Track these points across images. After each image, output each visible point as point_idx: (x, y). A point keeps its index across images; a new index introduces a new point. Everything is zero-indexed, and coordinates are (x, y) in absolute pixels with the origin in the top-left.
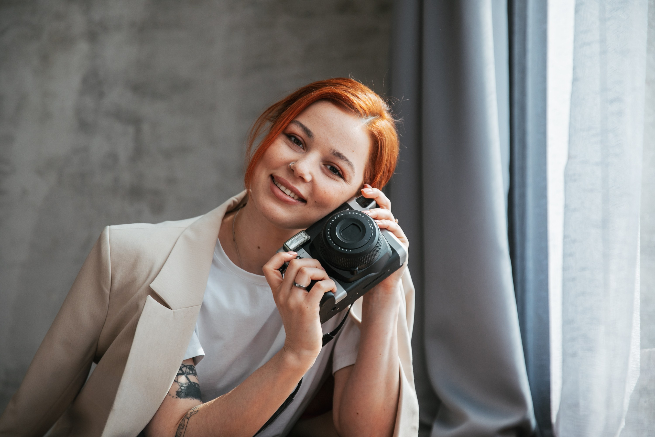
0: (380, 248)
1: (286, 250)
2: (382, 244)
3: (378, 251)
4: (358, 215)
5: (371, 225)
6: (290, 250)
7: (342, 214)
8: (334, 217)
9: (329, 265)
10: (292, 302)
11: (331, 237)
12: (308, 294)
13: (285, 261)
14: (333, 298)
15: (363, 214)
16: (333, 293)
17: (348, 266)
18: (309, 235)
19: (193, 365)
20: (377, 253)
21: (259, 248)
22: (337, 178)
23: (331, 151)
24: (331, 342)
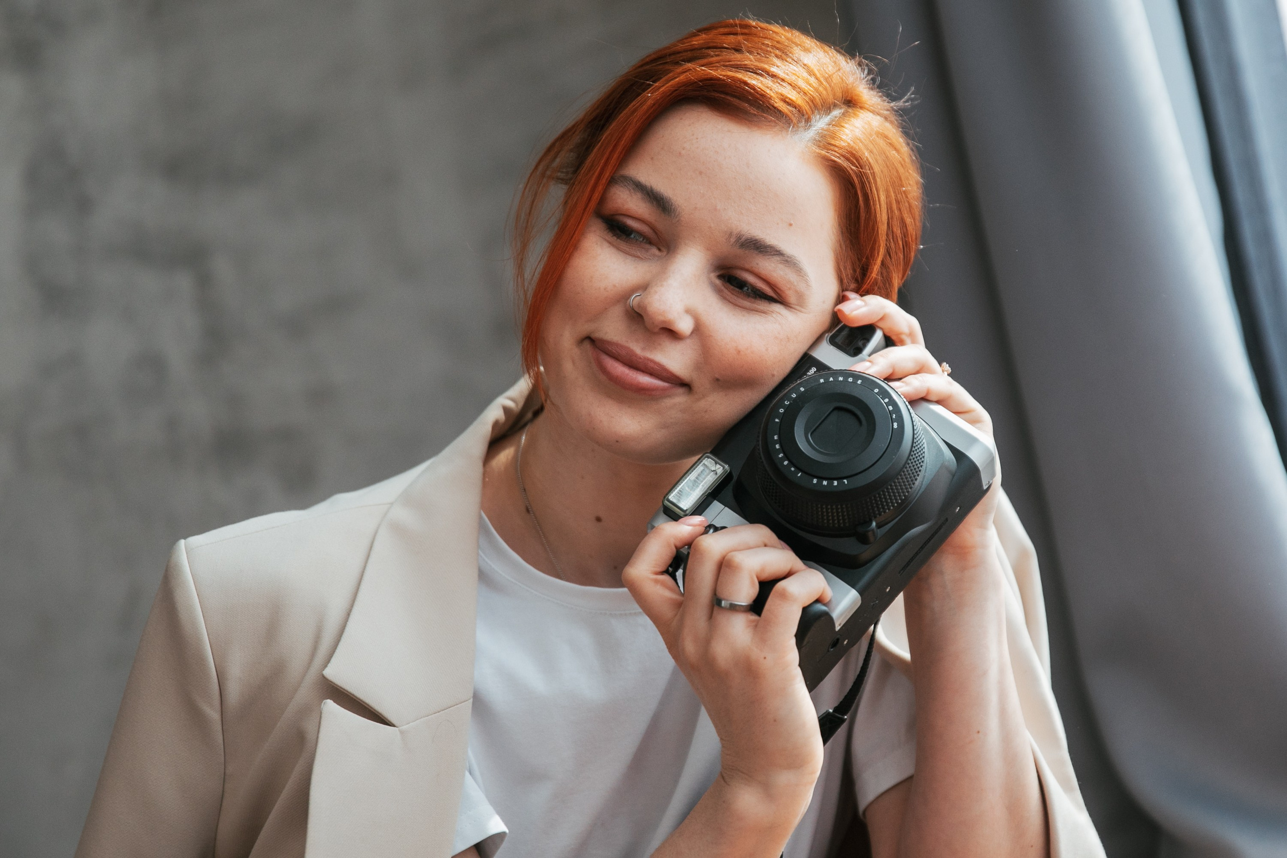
0: (923, 457)
1: (674, 515)
2: (925, 445)
3: (919, 465)
4: (845, 381)
5: (887, 400)
7: (802, 389)
8: (782, 399)
9: (795, 530)
10: (722, 652)
11: (787, 457)
12: (758, 622)
13: (679, 544)
14: (826, 617)
15: (856, 376)
16: (825, 605)
17: (847, 525)
18: (726, 463)
20: (917, 471)
21: (599, 519)
22: (763, 305)
23: (733, 240)
24: (842, 731)
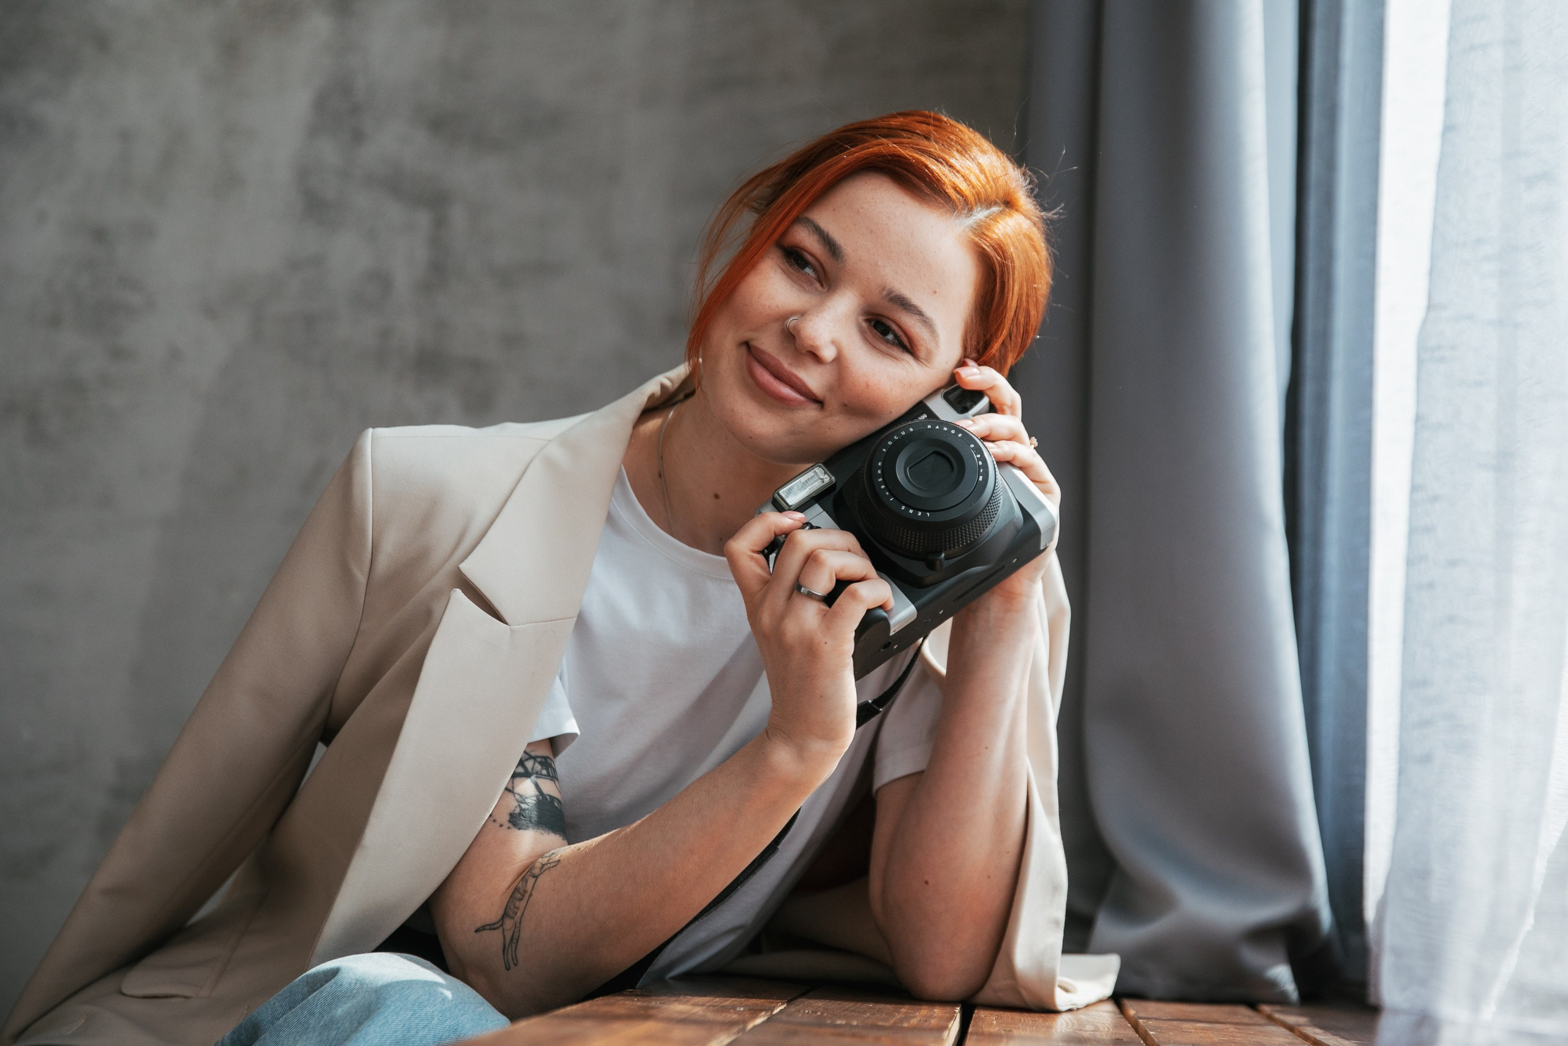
0: (997, 510)
1: (780, 507)
2: (1001, 501)
3: (992, 516)
4: (949, 432)
5: (979, 456)
6: (787, 507)
7: (911, 430)
8: (893, 434)
9: (877, 544)
10: (792, 629)
11: (885, 482)
12: (828, 611)
13: (778, 532)
14: (885, 623)
15: (959, 430)
16: (886, 612)
17: (921, 550)
18: (833, 475)
19: (551, 757)
20: (989, 521)
21: (717, 496)
22: (897, 352)
23: (885, 293)
24: (875, 720)
